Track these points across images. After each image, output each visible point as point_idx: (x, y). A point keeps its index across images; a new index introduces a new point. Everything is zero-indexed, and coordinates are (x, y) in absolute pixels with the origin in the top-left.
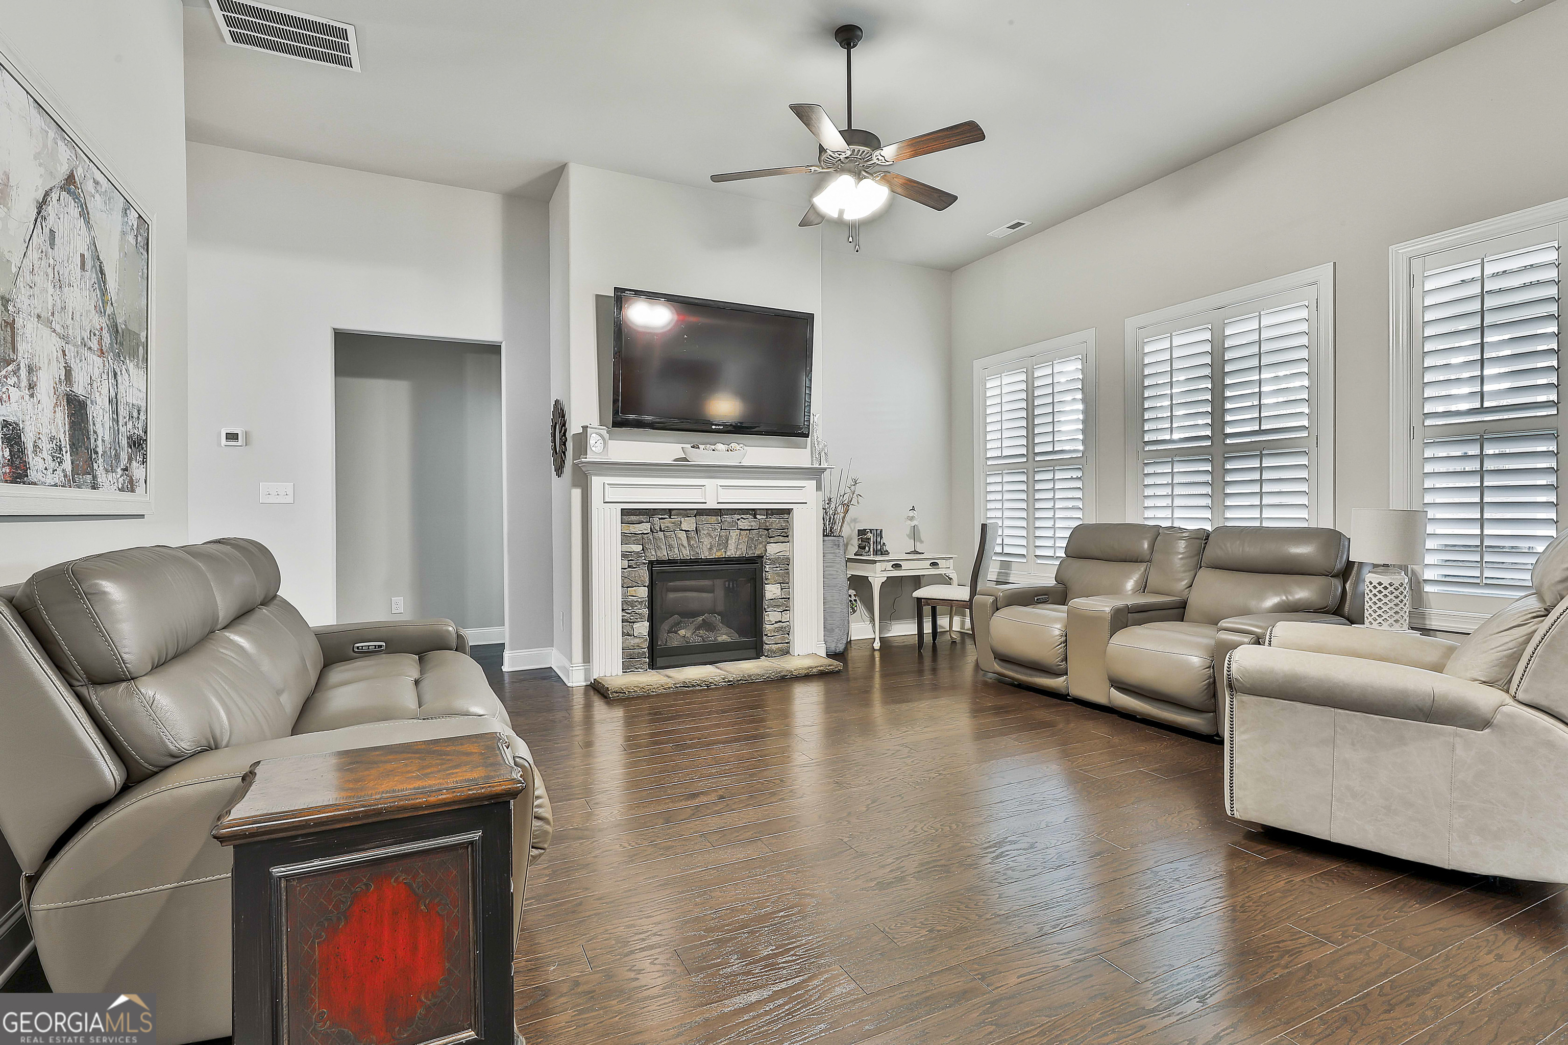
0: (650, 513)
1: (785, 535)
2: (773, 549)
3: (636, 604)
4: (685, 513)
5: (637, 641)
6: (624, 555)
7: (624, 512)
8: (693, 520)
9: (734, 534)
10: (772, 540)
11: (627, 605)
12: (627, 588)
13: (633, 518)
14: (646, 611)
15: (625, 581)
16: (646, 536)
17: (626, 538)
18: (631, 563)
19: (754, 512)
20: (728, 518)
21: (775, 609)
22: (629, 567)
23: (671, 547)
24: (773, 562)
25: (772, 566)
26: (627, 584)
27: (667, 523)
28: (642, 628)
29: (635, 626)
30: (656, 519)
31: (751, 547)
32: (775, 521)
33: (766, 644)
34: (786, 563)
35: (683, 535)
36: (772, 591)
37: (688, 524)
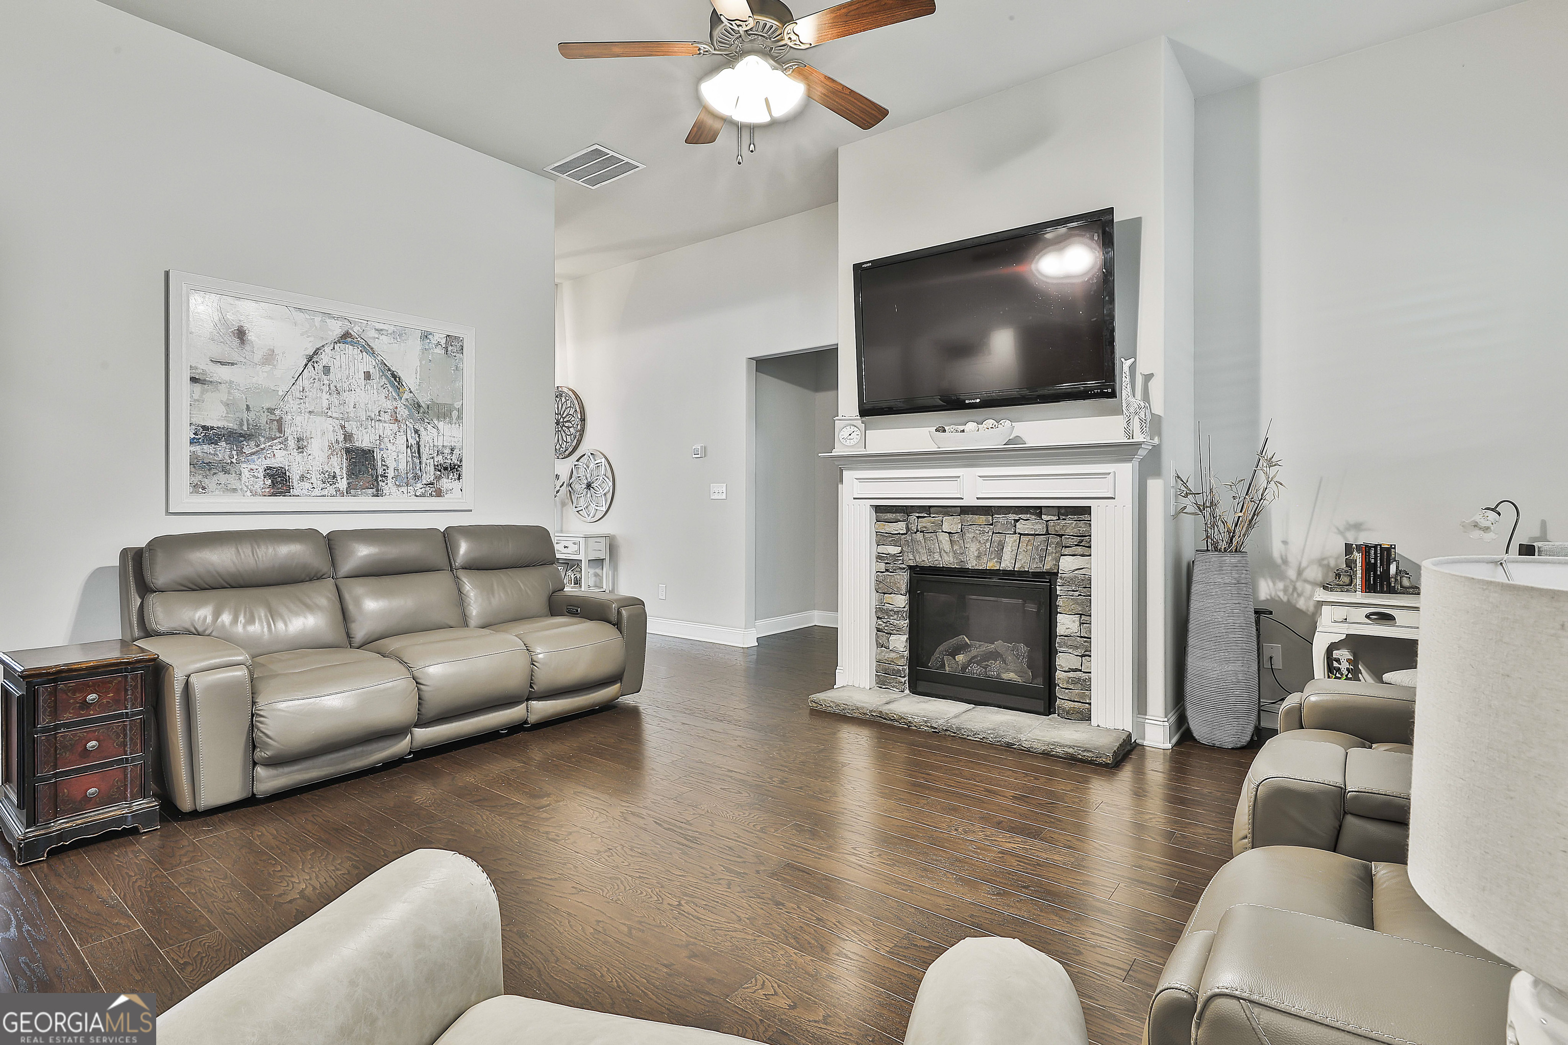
0: (907, 511)
1: (1084, 542)
2: (1068, 564)
3: (891, 613)
4: (946, 511)
5: (893, 655)
6: (879, 557)
7: (878, 509)
8: (957, 519)
9: (1011, 541)
10: (1066, 552)
11: (882, 612)
12: (884, 593)
13: (889, 516)
14: (905, 623)
15: (880, 586)
16: (903, 536)
17: (882, 538)
18: (888, 567)
19: (1038, 511)
20: (1000, 518)
21: (1070, 651)
22: (887, 570)
23: (930, 552)
24: (1068, 582)
25: (1065, 588)
26: (882, 588)
27: (926, 522)
28: (900, 642)
29: (892, 638)
30: (913, 517)
31: (1034, 559)
32: (1070, 525)
33: (1059, 698)
34: (1085, 584)
35: (944, 538)
36: (1066, 624)
37: (951, 524)
